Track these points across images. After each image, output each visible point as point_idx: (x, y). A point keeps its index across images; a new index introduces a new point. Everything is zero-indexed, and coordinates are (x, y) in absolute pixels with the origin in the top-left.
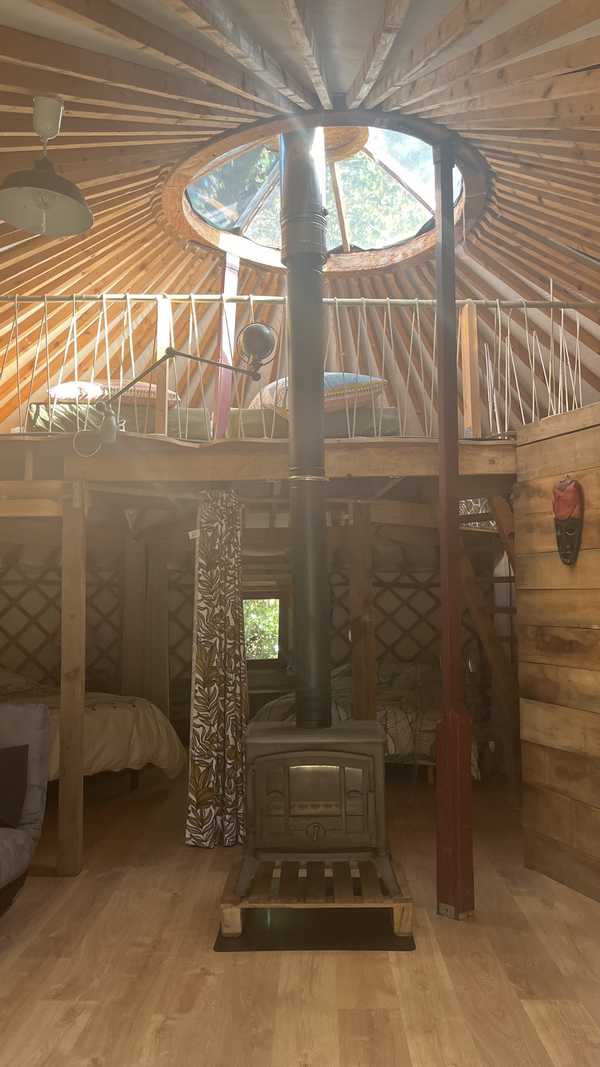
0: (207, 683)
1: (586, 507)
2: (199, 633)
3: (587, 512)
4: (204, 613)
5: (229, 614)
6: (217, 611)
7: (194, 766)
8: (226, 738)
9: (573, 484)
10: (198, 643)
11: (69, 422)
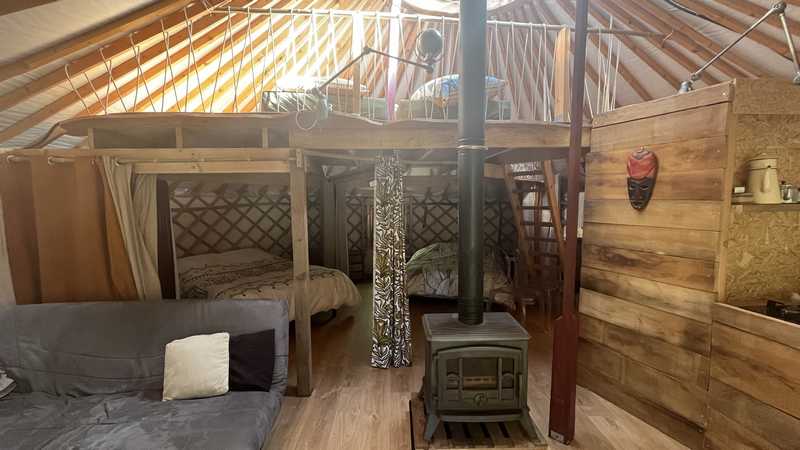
0: (383, 275)
1: (660, 169)
2: (377, 244)
3: (660, 174)
4: (380, 233)
5: (396, 234)
6: (389, 232)
7: (376, 323)
8: (395, 307)
9: (650, 155)
10: (377, 251)
11: (291, 105)
